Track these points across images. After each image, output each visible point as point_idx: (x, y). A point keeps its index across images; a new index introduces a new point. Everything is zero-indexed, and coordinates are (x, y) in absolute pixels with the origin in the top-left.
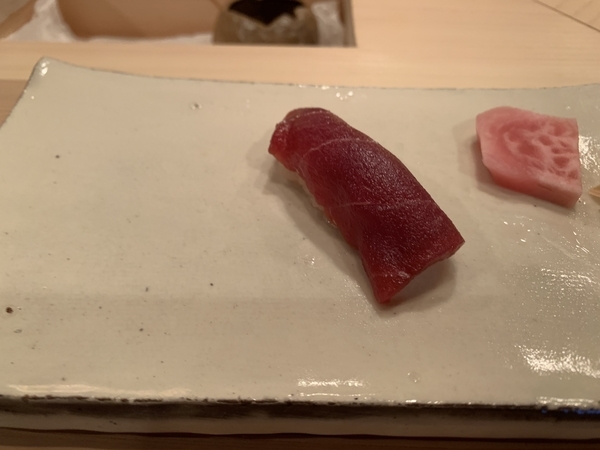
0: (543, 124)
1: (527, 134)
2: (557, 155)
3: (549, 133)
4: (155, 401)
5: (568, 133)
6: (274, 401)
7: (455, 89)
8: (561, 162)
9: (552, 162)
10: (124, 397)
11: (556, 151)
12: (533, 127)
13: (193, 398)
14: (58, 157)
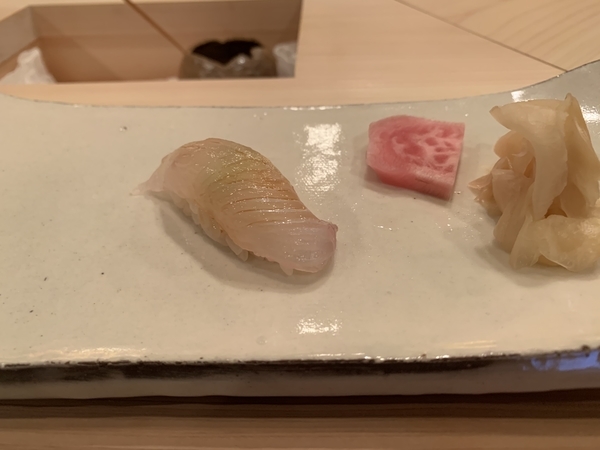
2: (438, 154)
3: (436, 135)
4: (23, 365)
5: (454, 135)
6: (127, 362)
7: (362, 105)
8: (441, 159)
11: (439, 150)
12: (424, 131)
13: (57, 361)
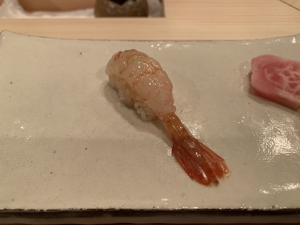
0: (288, 64)
1: (277, 69)
3: (290, 69)
4: (57, 210)
6: (114, 209)
9: (288, 85)
10: (41, 208)
13: (75, 208)
14: (11, 83)
